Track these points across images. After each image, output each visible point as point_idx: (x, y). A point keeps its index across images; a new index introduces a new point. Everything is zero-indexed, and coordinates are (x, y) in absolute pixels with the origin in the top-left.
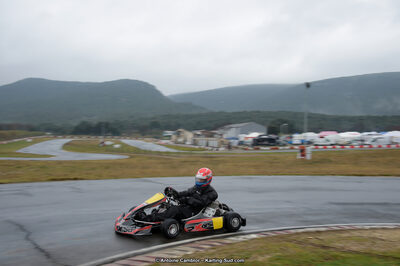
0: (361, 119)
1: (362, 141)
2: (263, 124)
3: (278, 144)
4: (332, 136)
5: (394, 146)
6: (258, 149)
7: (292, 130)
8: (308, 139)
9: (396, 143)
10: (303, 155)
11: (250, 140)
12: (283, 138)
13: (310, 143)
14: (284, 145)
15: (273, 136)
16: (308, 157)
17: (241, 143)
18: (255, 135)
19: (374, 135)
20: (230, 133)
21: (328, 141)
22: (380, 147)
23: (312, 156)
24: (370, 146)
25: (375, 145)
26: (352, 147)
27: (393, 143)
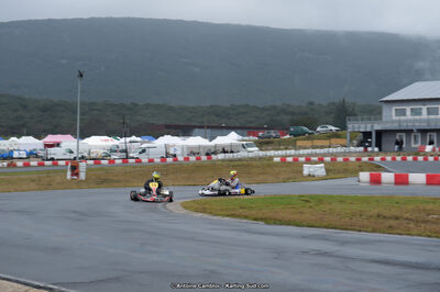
1: (126, 152)
9: (174, 156)
22: (151, 161)
24: (138, 160)
25: (144, 159)
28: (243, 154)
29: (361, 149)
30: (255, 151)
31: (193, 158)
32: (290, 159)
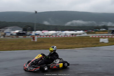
0: (56, 26)
1: (56, 34)
2: (21, 27)
3: (26, 35)
4: (46, 32)
5: (66, 36)
6: (18, 37)
7: (32, 30)
8: (38, 33)
9: (67, 35)
10: (34, 40)
11: (15, 33)
12: (28, 33)
13: (38, 35)
14: (29, 36)
15: (24, 32)
16: (36, 40)
17: (11, 35)
18: (17, 31)
19: (60, 32)
20: (7, 30)
21: (45, 34)
23: (37, 40)
24: (59, 36)
26: (53, 36)
27: (66, 35)
28: (83, 35)
29: (112, 34)
30: (86, 35)
31: (71, 36)
32: (94, 37)
